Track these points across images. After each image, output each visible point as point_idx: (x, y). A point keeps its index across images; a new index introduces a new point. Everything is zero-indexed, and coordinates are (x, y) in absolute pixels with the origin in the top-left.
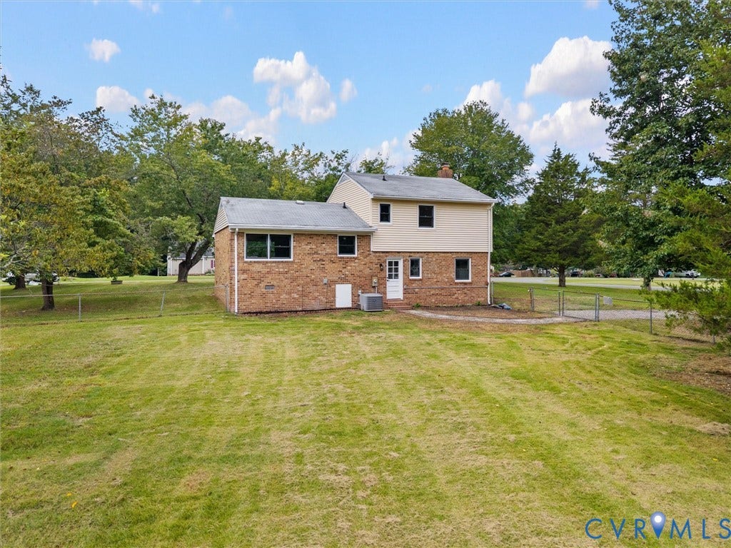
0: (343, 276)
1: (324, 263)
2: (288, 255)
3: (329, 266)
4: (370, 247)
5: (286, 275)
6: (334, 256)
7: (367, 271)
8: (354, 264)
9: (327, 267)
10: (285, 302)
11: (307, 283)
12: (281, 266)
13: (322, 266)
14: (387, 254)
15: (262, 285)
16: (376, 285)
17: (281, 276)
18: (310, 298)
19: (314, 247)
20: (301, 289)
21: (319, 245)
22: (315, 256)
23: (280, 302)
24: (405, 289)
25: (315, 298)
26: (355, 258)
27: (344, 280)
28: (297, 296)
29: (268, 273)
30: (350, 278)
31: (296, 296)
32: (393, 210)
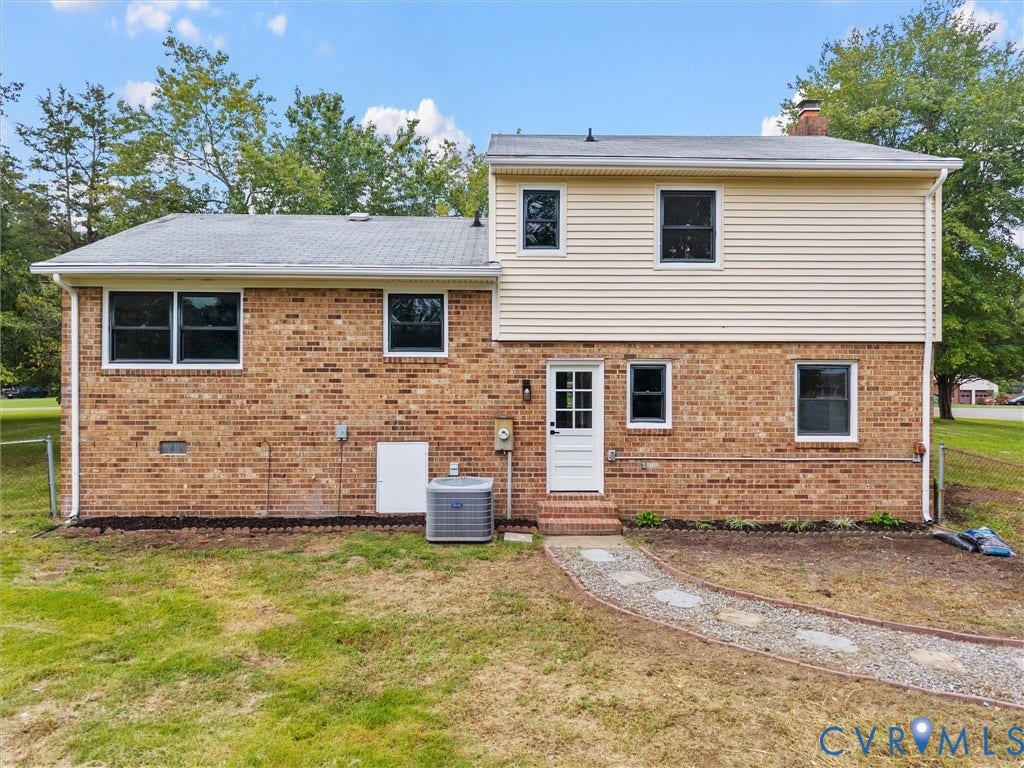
0: (400, 418)
1: (336, 376)
2: (232, 354)
3: (355, 386)
4: (488, 329)
5: (221, 412)
6: (369, 355)
7: (480, 403)
8: (435, 381)
9: (348, 387)
10: (217, 492)
11: (286, 438)
12: (204, 385)
13: (332, 386)
14: (548, 350)
15: (151, 440)
16: (509, 446)
17: (207, 415)
18: (295, 481)
19: (306, 327)
20: (266, 455)
21: (322, 322)
22: (309, 355)
23: (204, 491)
24: (609, 463)
25: (311, 483)
26: (443, 363)
27: (403, 431)
28: (254, 476)
29: (169, 404)
30: (425, 423)
31: (250, 474)
32: (573, 208)
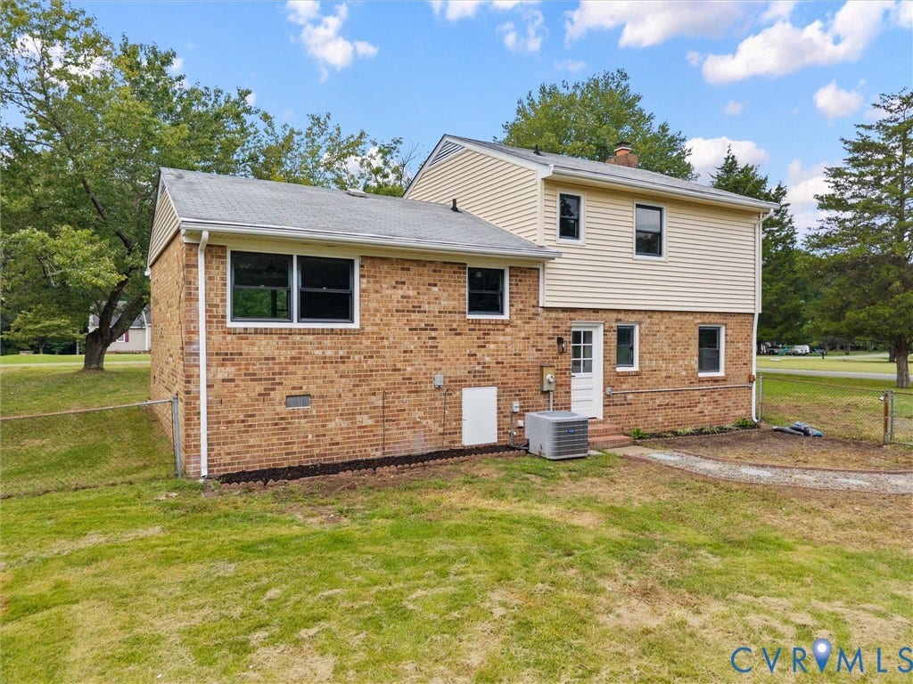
0: (478, 368)
1: (433, 334)
2: (346, 315)
3: (446, 343)
4: (537, 298)
5: (342, 367)
6: (457, 317)
7: (531, 356)
8: (501, 338)
9: (442, 344)
10: (339, 439)
11: (396, 387)
12: (327, 342)
13: (430, 343)
14: (572, 315)
15: (278, 395)
16: (552, 388)
17: (330, 371)
18: (403, 424)
19: (411, 293)
20: (380, 403)
21: (423, 289)
22: (413, 316)
23: (327, 440)
24: (607, 396)
25: (415, 425)
26: (506, 324)
27: (480, 378)
28: (370, 422)
29: (295, 360)
30: (495, 372)
31: (367, 421)
32: (589, 211)
